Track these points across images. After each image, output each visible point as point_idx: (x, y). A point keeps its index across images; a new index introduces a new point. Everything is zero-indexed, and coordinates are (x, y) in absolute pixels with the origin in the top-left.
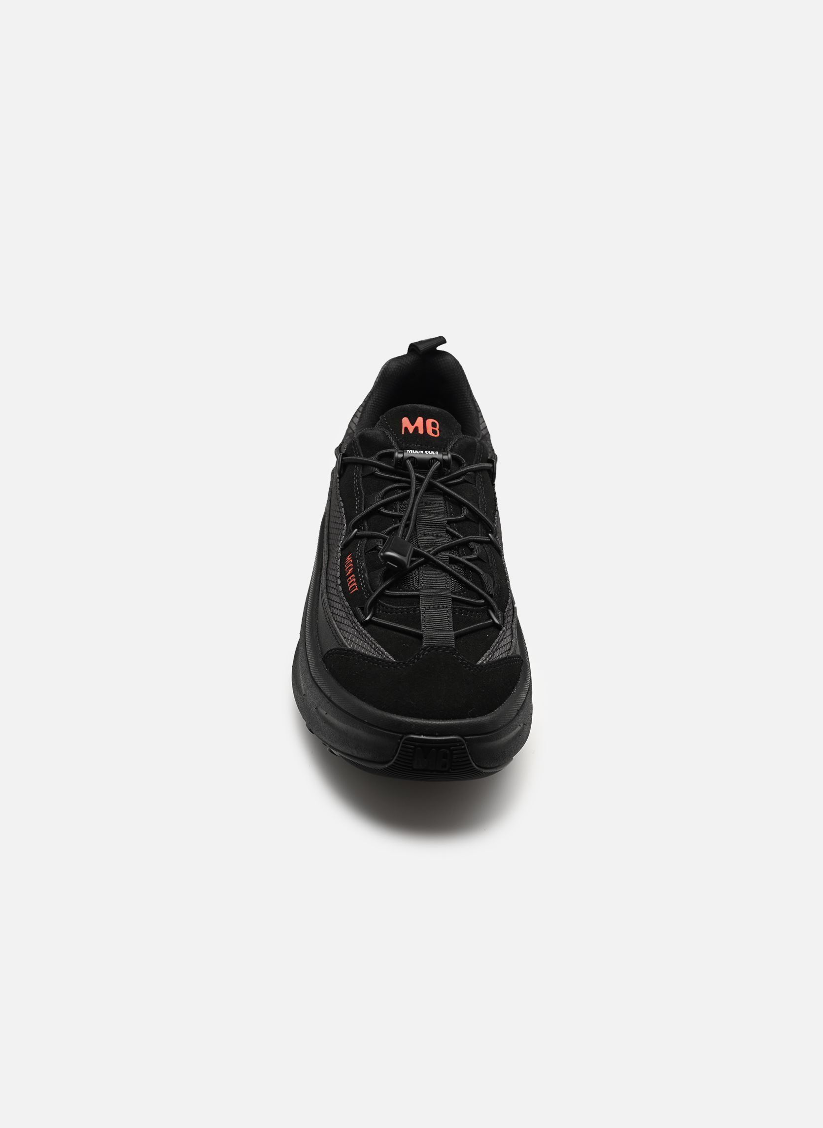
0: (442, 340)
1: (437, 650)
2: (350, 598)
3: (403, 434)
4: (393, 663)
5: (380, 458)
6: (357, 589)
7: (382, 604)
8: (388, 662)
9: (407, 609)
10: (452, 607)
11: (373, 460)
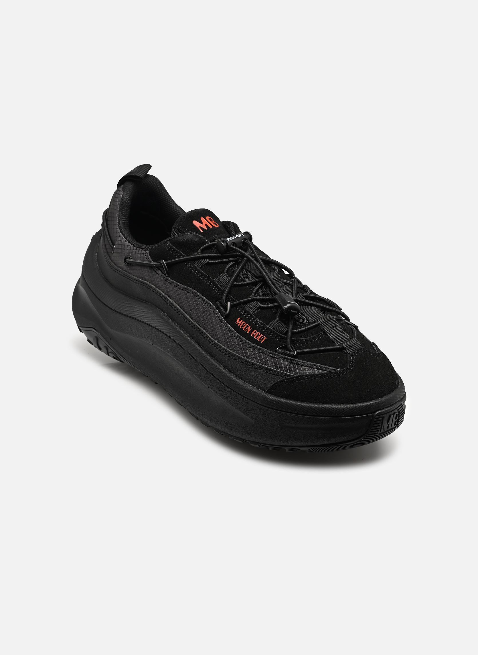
0: (149, 167)
1: (358, 353)
2: (265, 345)
3: (202, 231)
4: (340, 372)
5: (203, 251)
6: (265, 338)
7: (296, 340)
8: (336, 373)
9: (317, 336)
10: (340, 324)
11: (198, 254)
